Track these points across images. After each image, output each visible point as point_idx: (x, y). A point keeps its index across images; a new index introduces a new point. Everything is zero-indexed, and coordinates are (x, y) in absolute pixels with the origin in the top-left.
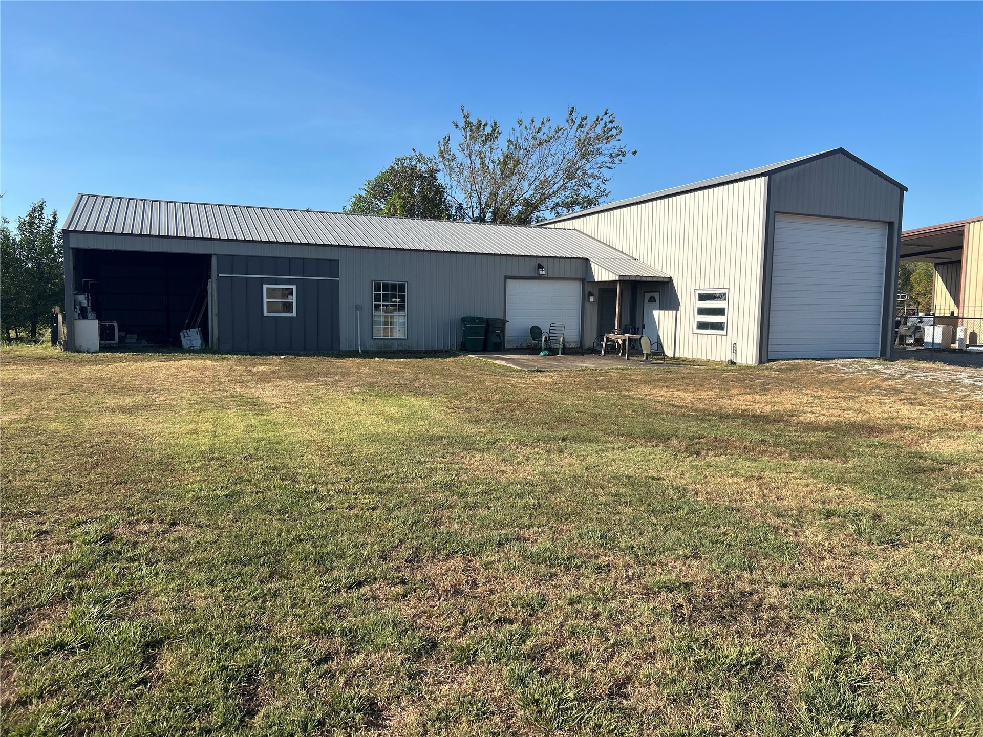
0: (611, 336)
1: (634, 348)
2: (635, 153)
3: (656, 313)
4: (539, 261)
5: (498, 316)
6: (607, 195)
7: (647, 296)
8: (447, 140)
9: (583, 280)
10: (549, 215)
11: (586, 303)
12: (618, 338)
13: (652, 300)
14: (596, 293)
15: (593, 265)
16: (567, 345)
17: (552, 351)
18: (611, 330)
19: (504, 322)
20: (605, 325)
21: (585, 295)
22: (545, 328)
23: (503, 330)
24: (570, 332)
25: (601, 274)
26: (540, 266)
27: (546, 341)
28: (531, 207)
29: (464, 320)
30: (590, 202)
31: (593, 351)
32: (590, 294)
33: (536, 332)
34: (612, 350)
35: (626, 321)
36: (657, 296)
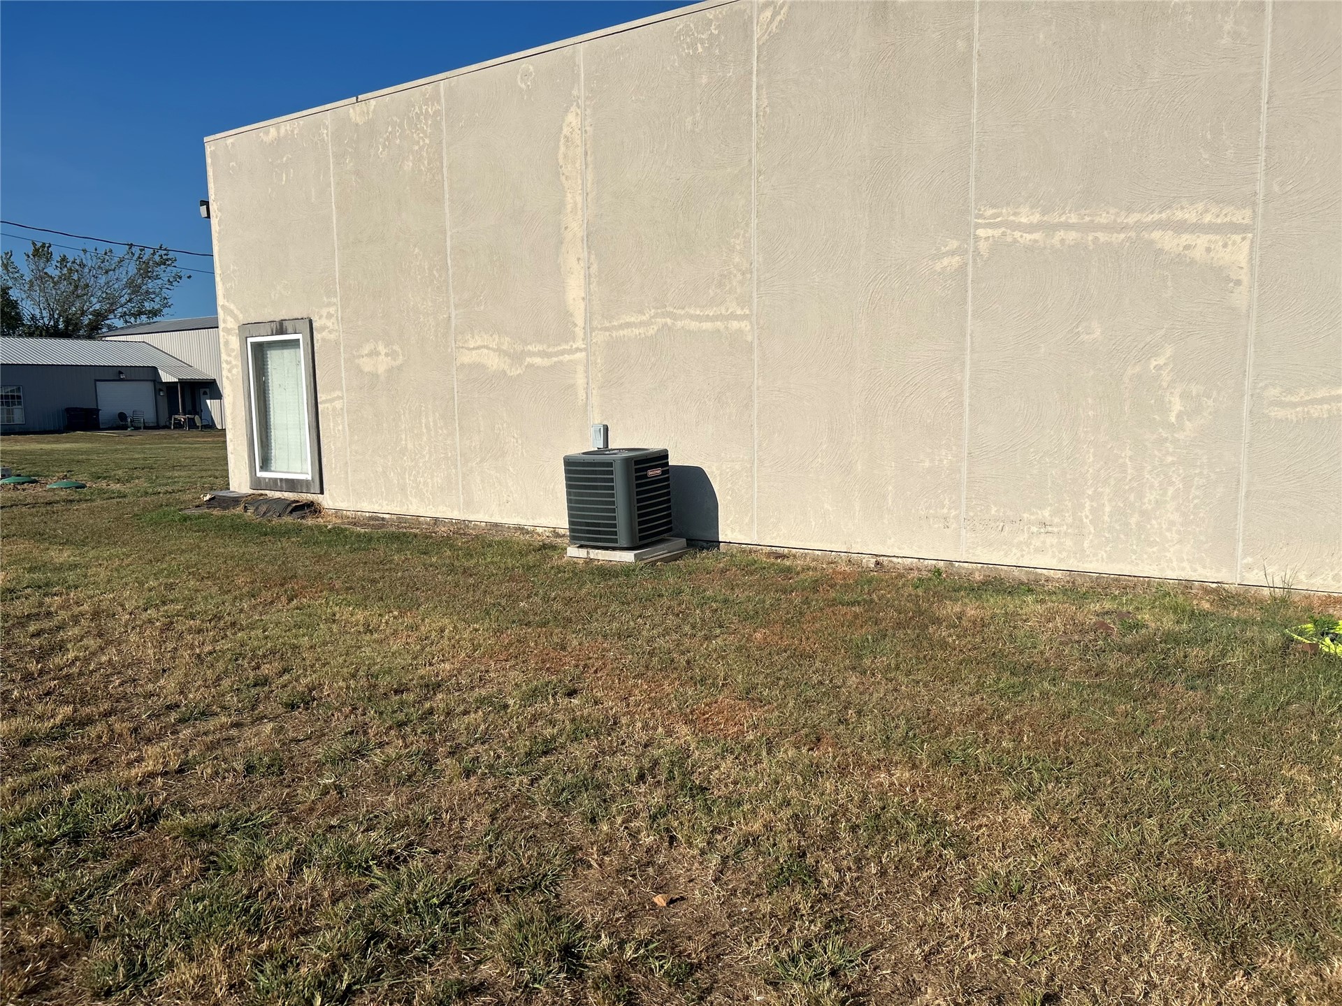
0: (176, 416)
1: (192, 425)
2: (189, 277)
3: (208, 401)
4: (119, 369)
5: (93, 406)
6: (169, 306)
7: (202, 391)
8: (9, 255)
9: (154, 381)
10: (119, 323)
11: (158, 397)
12: (182, 418)
13: (205, 393)
14: (165, 389)
15: (160, 371)
16: (147, 425)
17: (137, 428)
18: (178, 413)
19: (98, 410)
20: (173, 410)
21: (157, 391)
22: (129, 413)
23: (98, 416)
24: (149, 415)
25: (166, 377)
26: (120, 373)
27: (131, 422)
28: (100, 316)
29: (68, 410)
30: (154, 313)
31: (167, 427)
32: (160, 390)
33: (122, 416)
34: (179, 426)
35: (189, 407)
36: (208, 390)
